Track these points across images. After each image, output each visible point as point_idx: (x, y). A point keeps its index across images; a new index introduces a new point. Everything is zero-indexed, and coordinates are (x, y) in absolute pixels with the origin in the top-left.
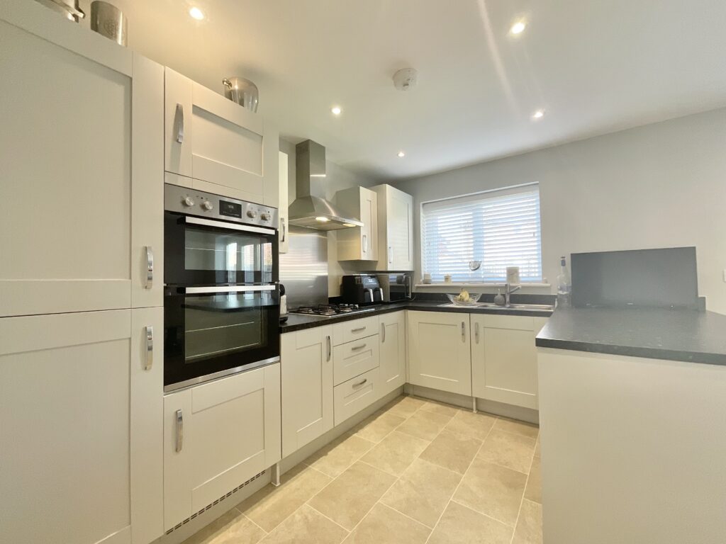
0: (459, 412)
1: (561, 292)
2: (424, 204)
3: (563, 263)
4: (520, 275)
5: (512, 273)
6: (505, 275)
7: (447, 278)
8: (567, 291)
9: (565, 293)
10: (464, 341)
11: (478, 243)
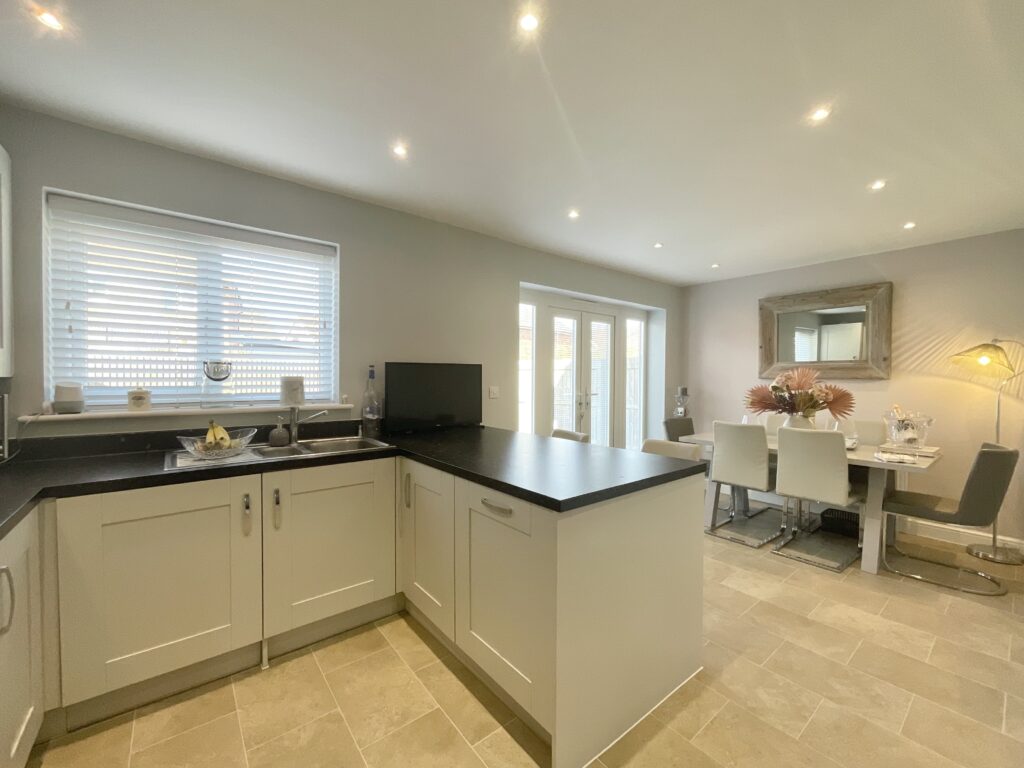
0: (235, 689)
1: (370, 416)
2: (49, 194)
3: (372, 375)
4: (306, 390)
5: (293, 386)
6: (279, 390)
7: (138, 397)
8: (379, 414)
9: (376, 417)
10: (247, 534)
11: (211, 325)
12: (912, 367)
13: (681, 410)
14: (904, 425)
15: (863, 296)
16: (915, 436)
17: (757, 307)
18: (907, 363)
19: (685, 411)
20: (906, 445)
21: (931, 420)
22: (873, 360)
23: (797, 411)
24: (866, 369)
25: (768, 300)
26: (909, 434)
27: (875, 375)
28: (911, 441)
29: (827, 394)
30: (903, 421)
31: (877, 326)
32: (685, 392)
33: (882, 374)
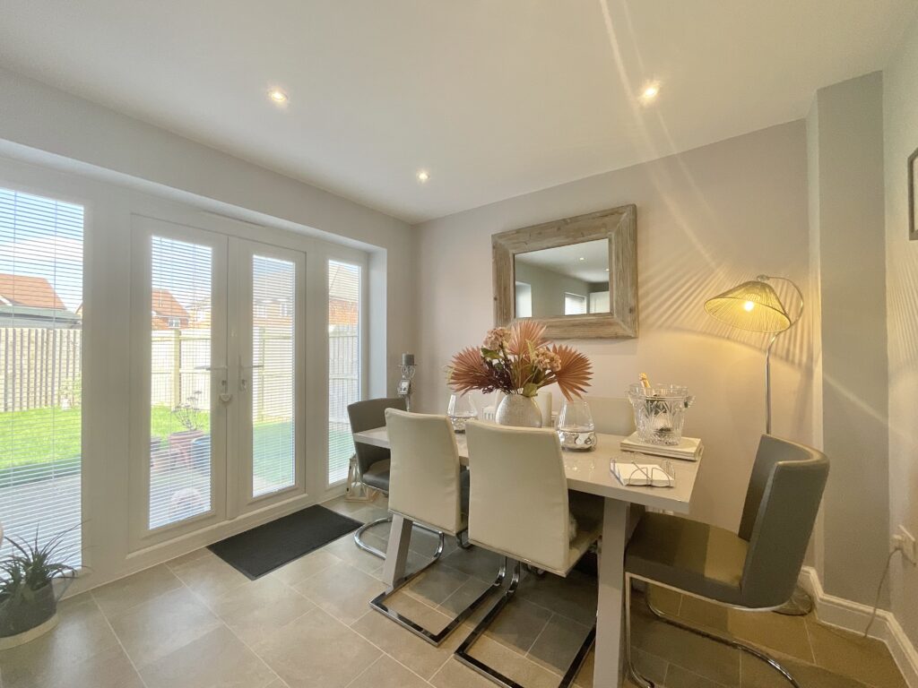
12: (660, 323)
13: (405, 385)
14: (655, 406)
15: (604, 225)
16: (669, 426)
17: (491, 246)
18: (656, 316)
19: (410, 386)
20: (657, 438)
21: (689, 398)
22: (618, 312)
23: (516, 388)
24: (610, 324)
25: (502, 235)
26: (660, 421)
27: (621, 332)
28: (664, 431)
29: (552, 360)
30: (652, 401)
31: (620, 264)
32: (410, 360)
33: (629, 332)
